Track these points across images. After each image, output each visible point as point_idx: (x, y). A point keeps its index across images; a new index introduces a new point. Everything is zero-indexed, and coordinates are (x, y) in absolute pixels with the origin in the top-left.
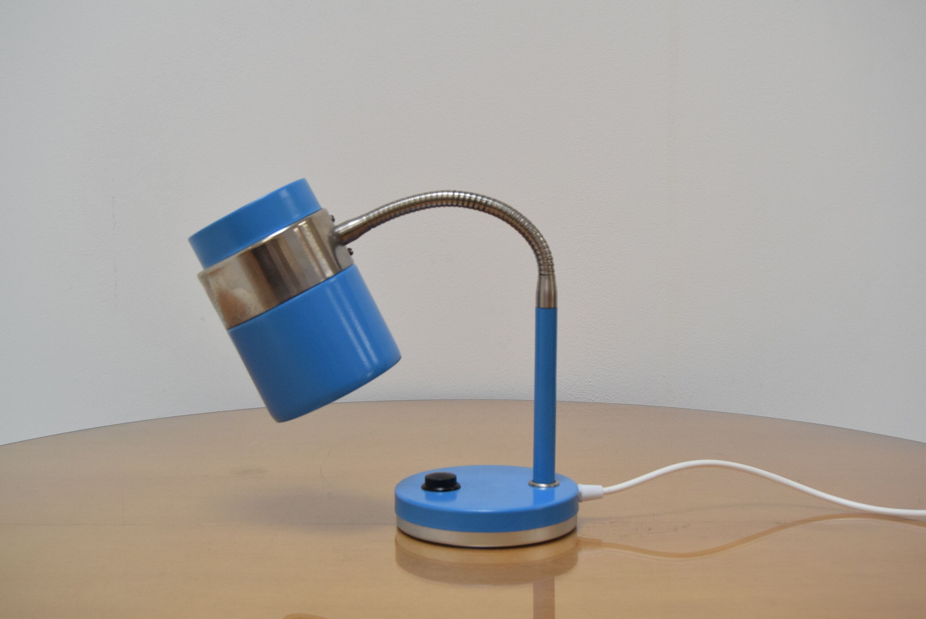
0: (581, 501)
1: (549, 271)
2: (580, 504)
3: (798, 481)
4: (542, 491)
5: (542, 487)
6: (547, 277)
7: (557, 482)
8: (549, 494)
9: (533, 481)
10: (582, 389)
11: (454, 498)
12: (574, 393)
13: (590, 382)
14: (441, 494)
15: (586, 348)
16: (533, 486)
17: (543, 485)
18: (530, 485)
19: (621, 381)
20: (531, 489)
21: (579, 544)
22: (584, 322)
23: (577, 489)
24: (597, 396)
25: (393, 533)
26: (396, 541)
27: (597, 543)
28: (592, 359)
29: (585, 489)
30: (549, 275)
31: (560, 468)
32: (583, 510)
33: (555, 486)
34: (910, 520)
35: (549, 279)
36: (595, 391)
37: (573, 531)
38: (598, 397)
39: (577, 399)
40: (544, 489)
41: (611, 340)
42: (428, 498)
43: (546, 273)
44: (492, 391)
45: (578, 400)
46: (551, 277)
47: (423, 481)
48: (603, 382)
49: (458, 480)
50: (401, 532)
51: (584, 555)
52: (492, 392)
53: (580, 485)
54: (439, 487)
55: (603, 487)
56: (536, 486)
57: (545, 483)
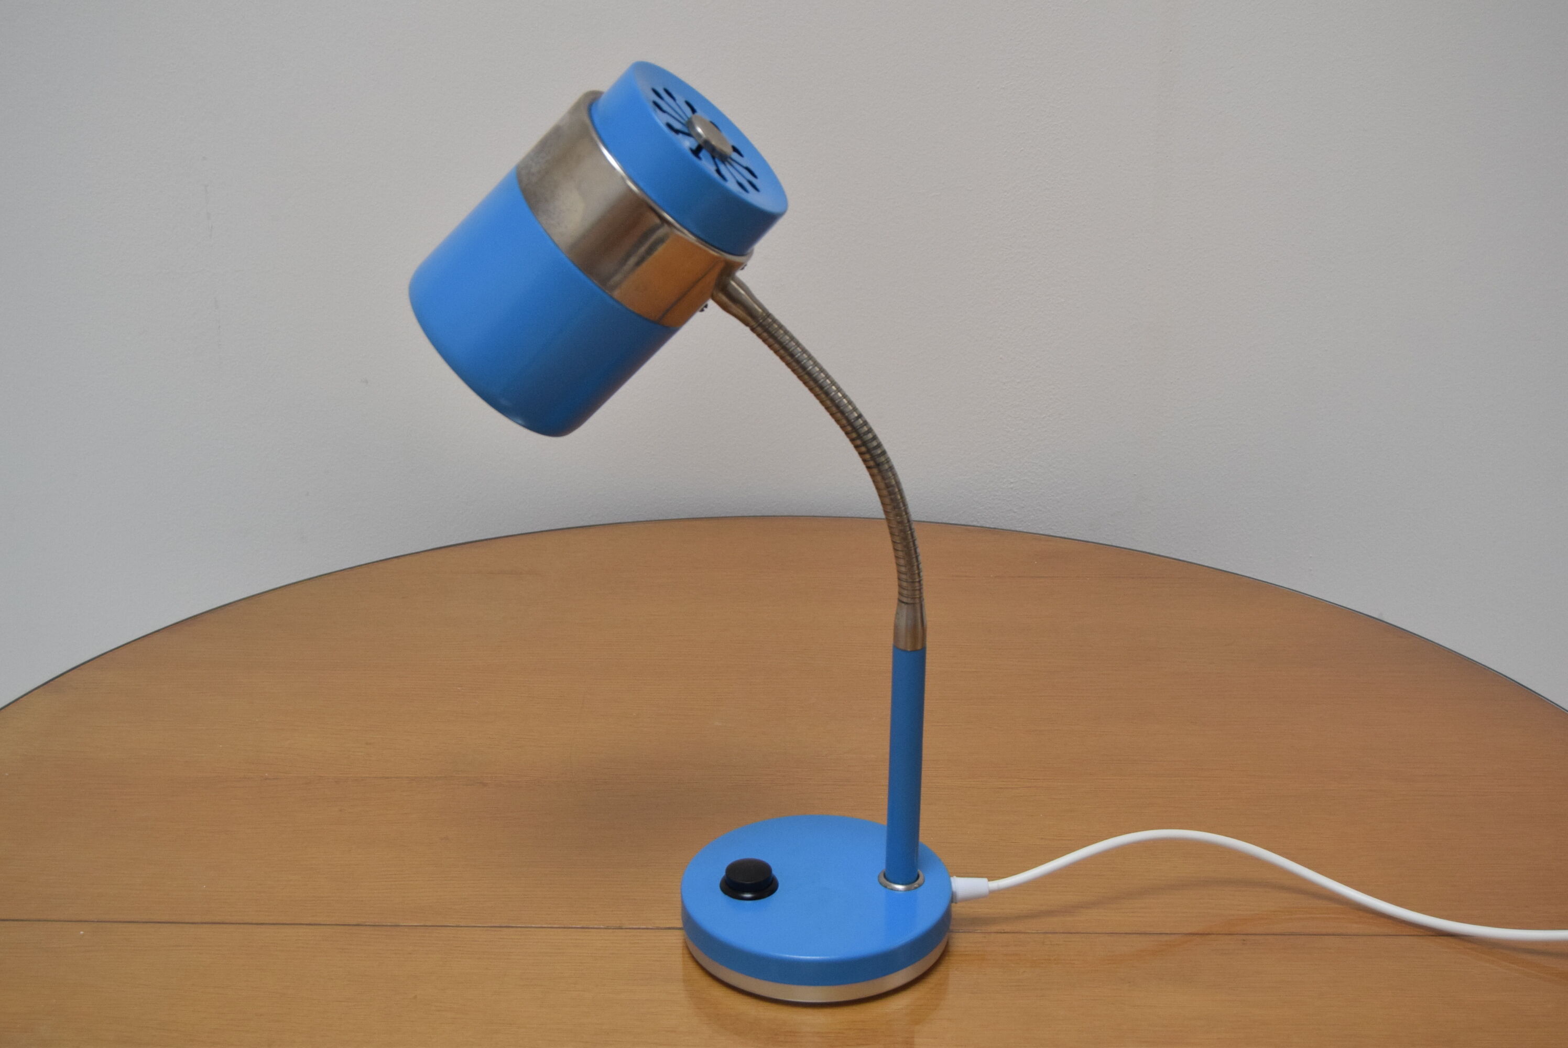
1: (914, 598)
5: (899, 894)
6: (910, 605)
7: (921, 877)
9: (886, 873)
16: (885, 889)
17: (900, 887)
18: (880, 883)
20: (882, 898)
23: (950, 892)
29: (961, 890)
30: (914, 603)
33: (919, 887)
40: (901, 898)
43: (910, 601)
46: (918, 606)
50: (692, 958)
53: (955, 877)
54: (748, 892)
55: (989, 881)
56: (890, 888)
57: (902, 884)
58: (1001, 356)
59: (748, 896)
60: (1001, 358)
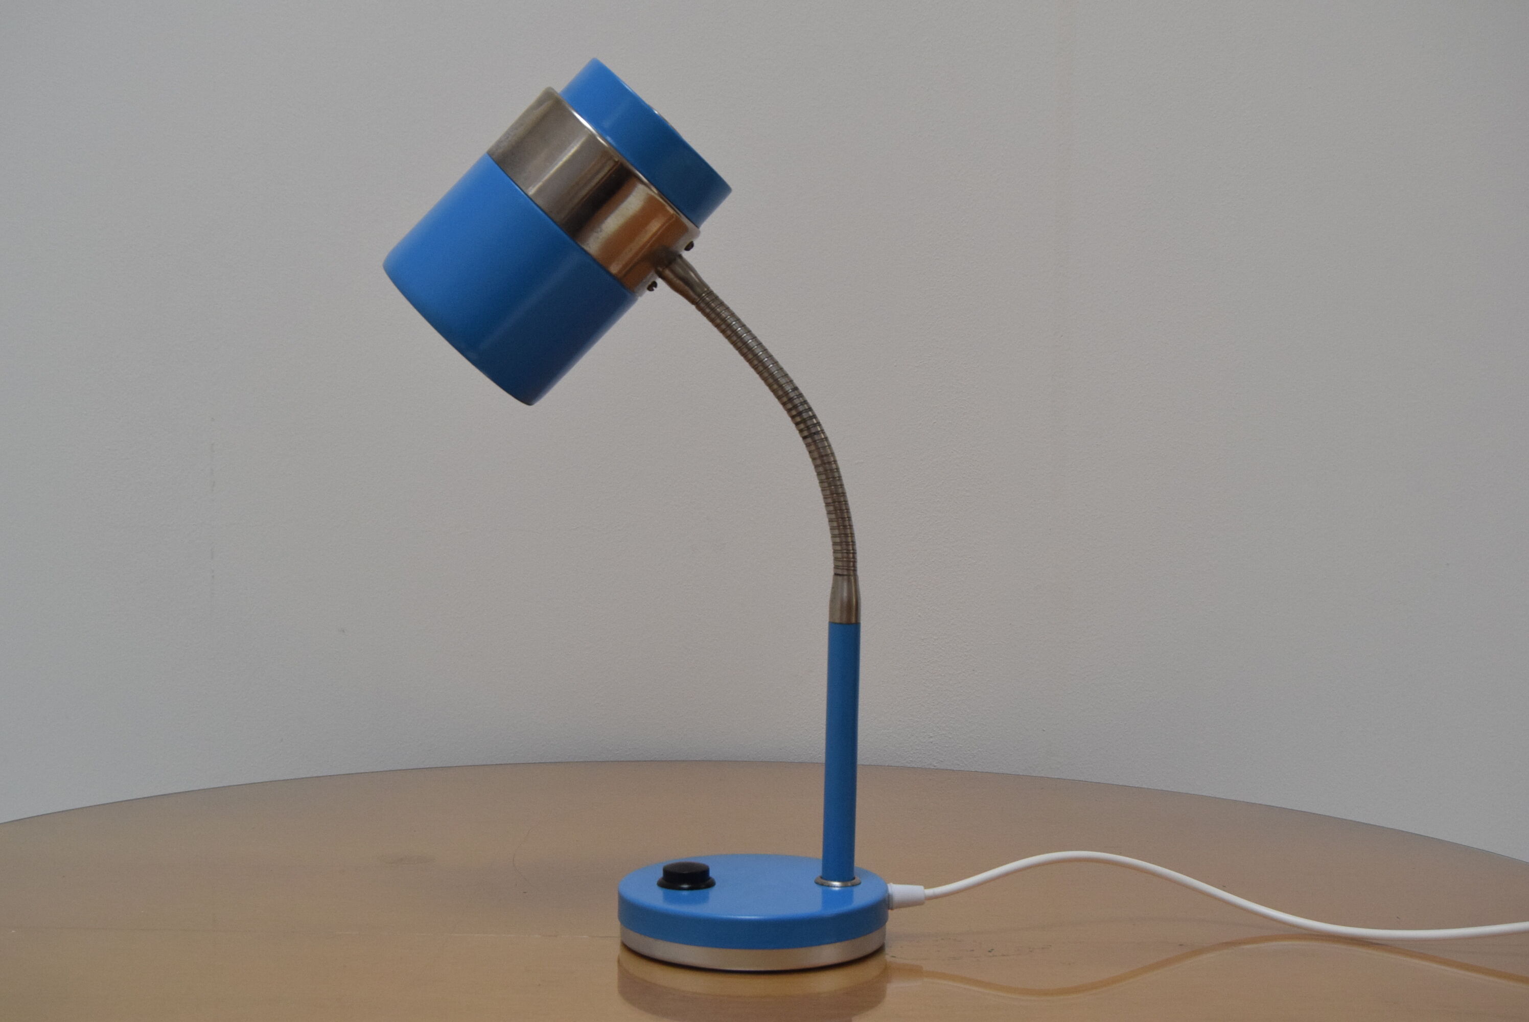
0: (892, 909)
1: (848, 570)
2: (891, 913)
3: (1224, 888)
4: (835, 892)
5: (834, 887)
6: (845, 577)
7: (857, 879)
8: (846, 895)
9: (821, 878)
10: (918, 748)
11: (705, 899)
12: (906, 754)
13: (931, 737)
14: (685, 893)
15: (925, 685)
16: (822, 885)
17: (837, 884)
18: (817, 883)
19: (978, 737)
20: (819, 889)
21: (887, 973)
22: (923, 646)
23: (887, 890)
24: (941, 759)
25: (616, 950)
26: (619, 961)
27: (914, 971)
28: (933, 703)
29: (898, 890)
30: (849, 575)
31: (862, 859)
32: (894, 922)
33: (853, 886)
34: (1377, 944)
35: (849, 581)
36: (938, 752)
37: (879, 951)
38: (943, 760)
39: (909, 763)
40: (837, 889)
41: (963, 674)
42: (667, 899)
43: (845, 573)
44: (781, 749)
45: (913, 765)
46: (852, 578)
47: (660, 875)
48: (950, 738)
49: (712, 874)
50: (628, 949)
51: (895, 988)
52: (781, 751)
53: (892, 884)
54: (684, 883)
55: (925, 888)
56: (827, 885)
57: (839, 881)
58: (919, 614)
59: (686, 886)
60: (919, 616)
